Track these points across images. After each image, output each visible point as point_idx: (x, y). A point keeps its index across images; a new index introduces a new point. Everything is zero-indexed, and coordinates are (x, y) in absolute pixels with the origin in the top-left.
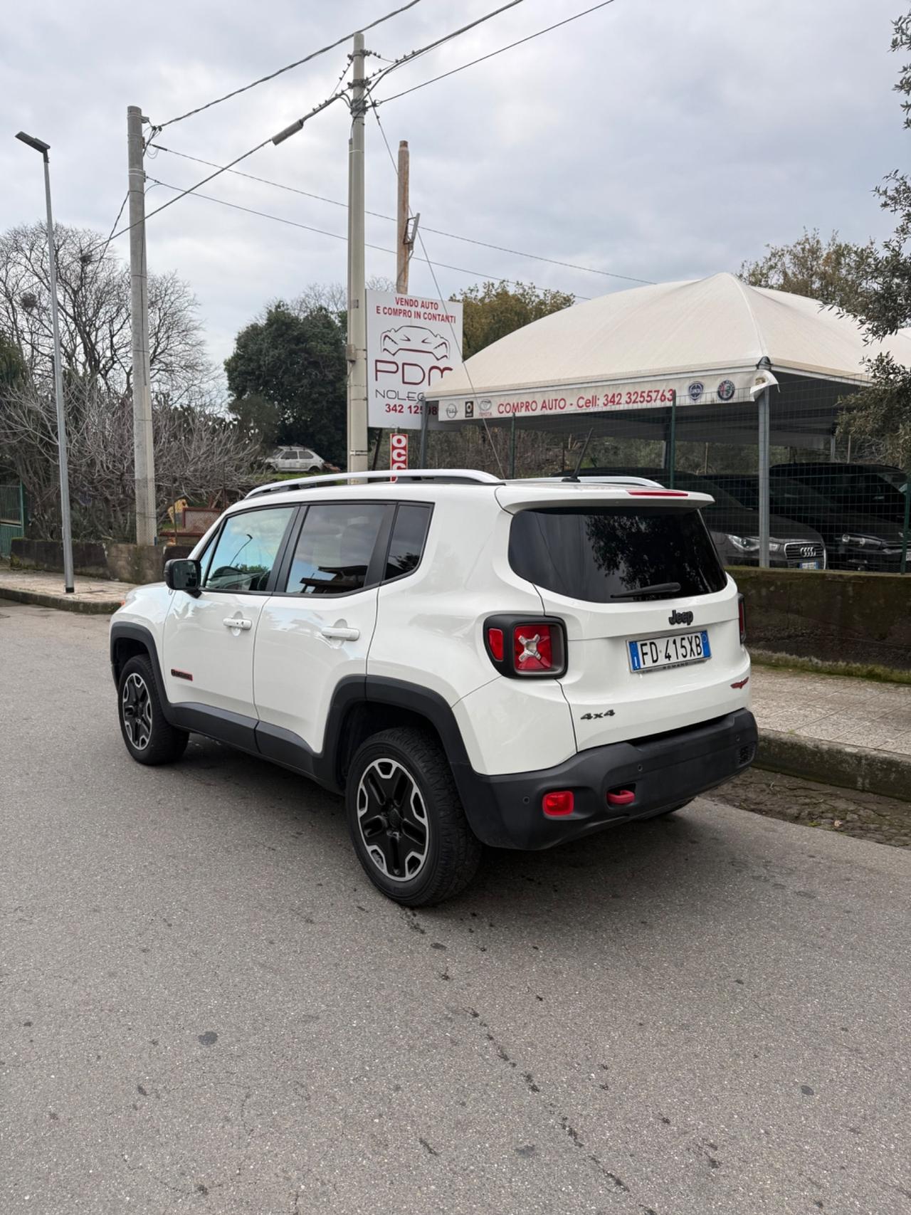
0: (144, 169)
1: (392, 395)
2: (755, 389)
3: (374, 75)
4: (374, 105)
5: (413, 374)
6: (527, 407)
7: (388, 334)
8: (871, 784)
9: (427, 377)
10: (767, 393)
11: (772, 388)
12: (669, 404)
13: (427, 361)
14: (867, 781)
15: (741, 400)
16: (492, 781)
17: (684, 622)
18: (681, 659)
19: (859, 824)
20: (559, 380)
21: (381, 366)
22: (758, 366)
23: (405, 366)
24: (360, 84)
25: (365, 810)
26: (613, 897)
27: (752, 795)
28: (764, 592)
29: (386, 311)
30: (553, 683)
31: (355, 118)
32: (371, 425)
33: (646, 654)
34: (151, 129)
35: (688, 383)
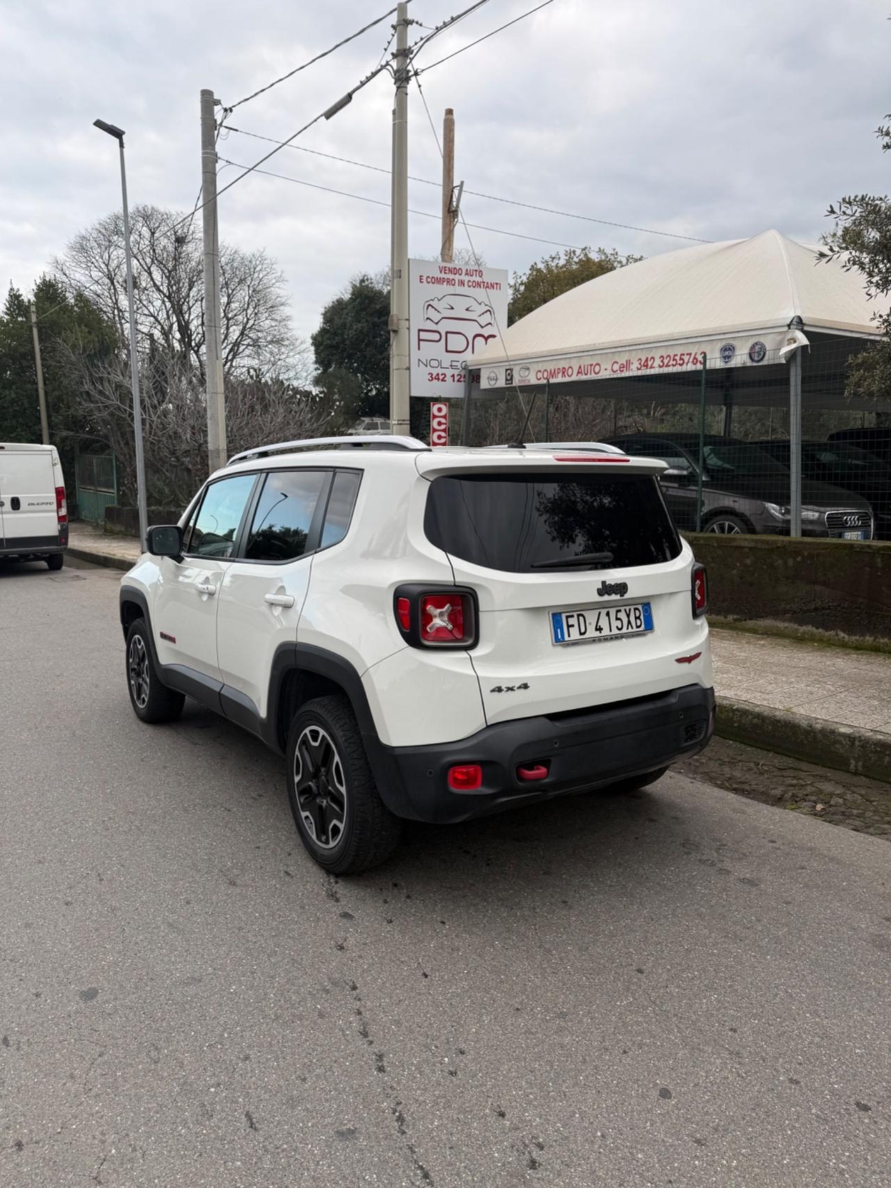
0: (216, 150)
1: (434, 363)
2: (785, 349)
3: (416, 44)
4: (416, 74)
5: (456, 343)
6: (563, 373)
7: (431, 303)
8: (864, 766)
9: (470, 345)
10: (799, 354)
11: (804, 348)
12: (699, 367)
13: (471, 329)
14: (860, 763)
15: (771, 362)
16: (397, 752)
17: (616, 594)
18: (615, 631)
19: (843, 809)
20: (594, 344)
21: (424, 335)
22: (789, 326)
23: (449, 335)
24: (404, 53)
25: (300, 776)
26: (544, 873)
27: (737, 774)
28: (790, 562)
29: (429, 280)
30: (463, 655)
31: (398, 88)
32: (413, 394)
33: (573, 626)
34: (223, 111)
35: (719, 345)
